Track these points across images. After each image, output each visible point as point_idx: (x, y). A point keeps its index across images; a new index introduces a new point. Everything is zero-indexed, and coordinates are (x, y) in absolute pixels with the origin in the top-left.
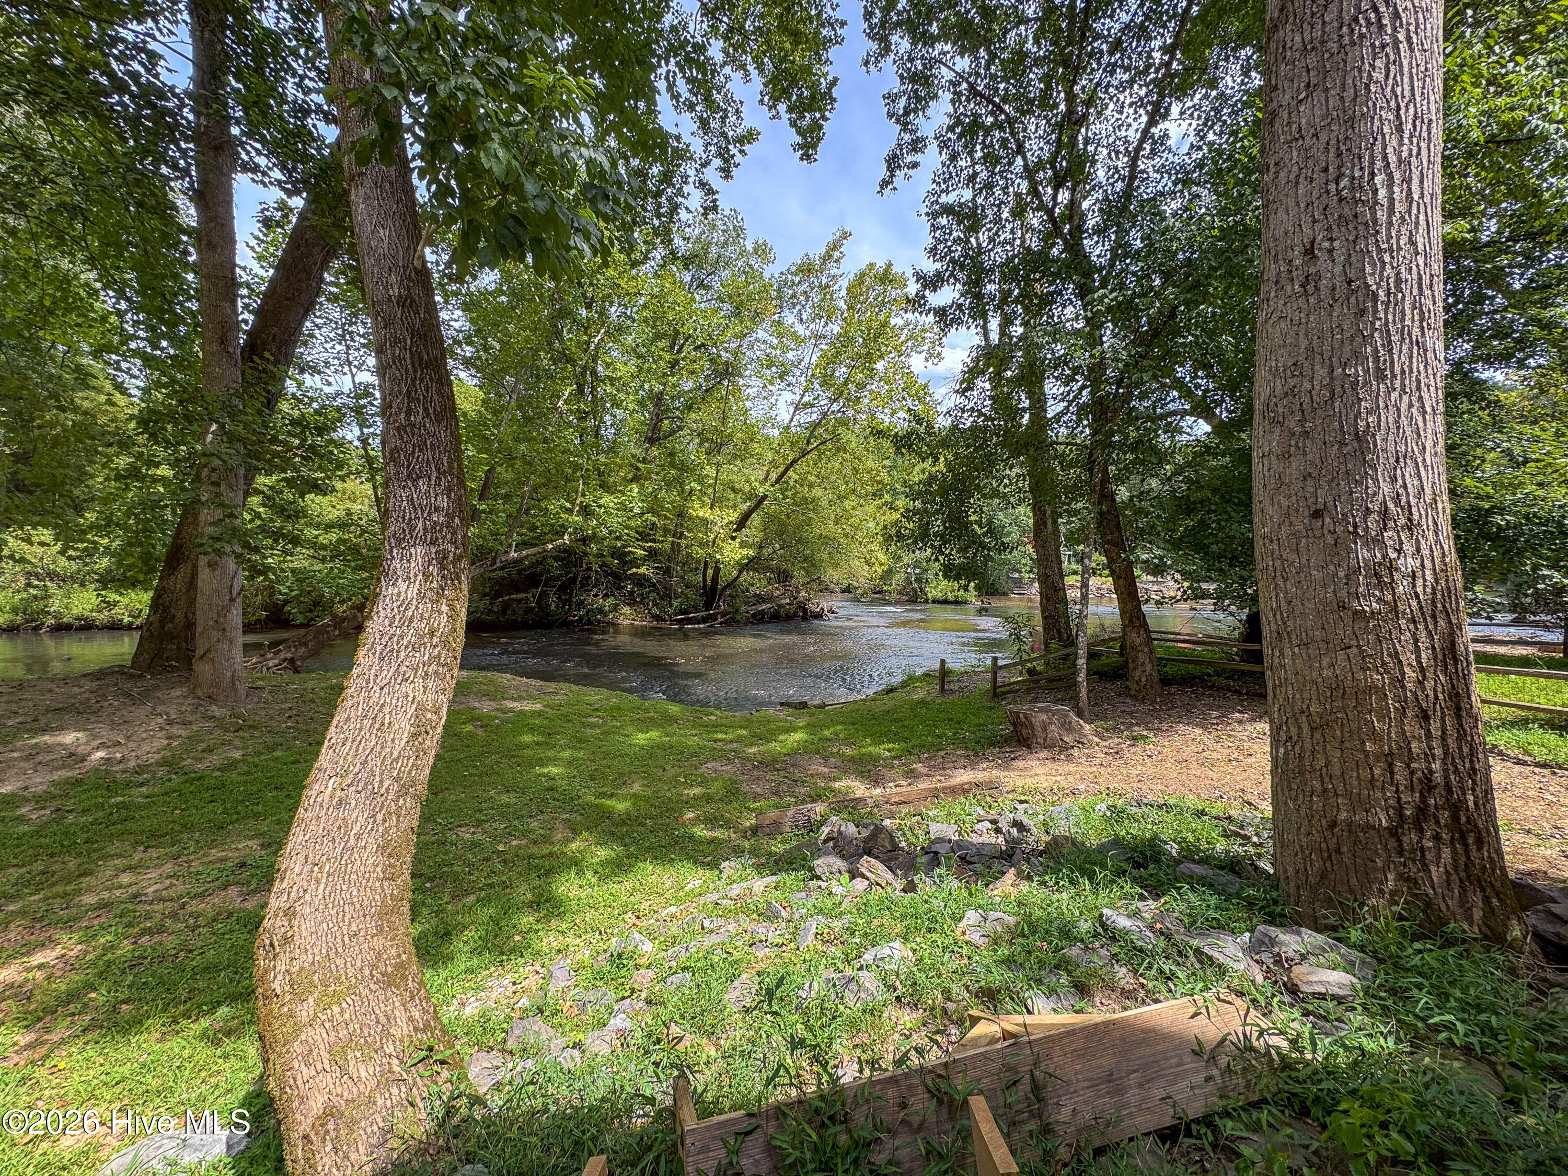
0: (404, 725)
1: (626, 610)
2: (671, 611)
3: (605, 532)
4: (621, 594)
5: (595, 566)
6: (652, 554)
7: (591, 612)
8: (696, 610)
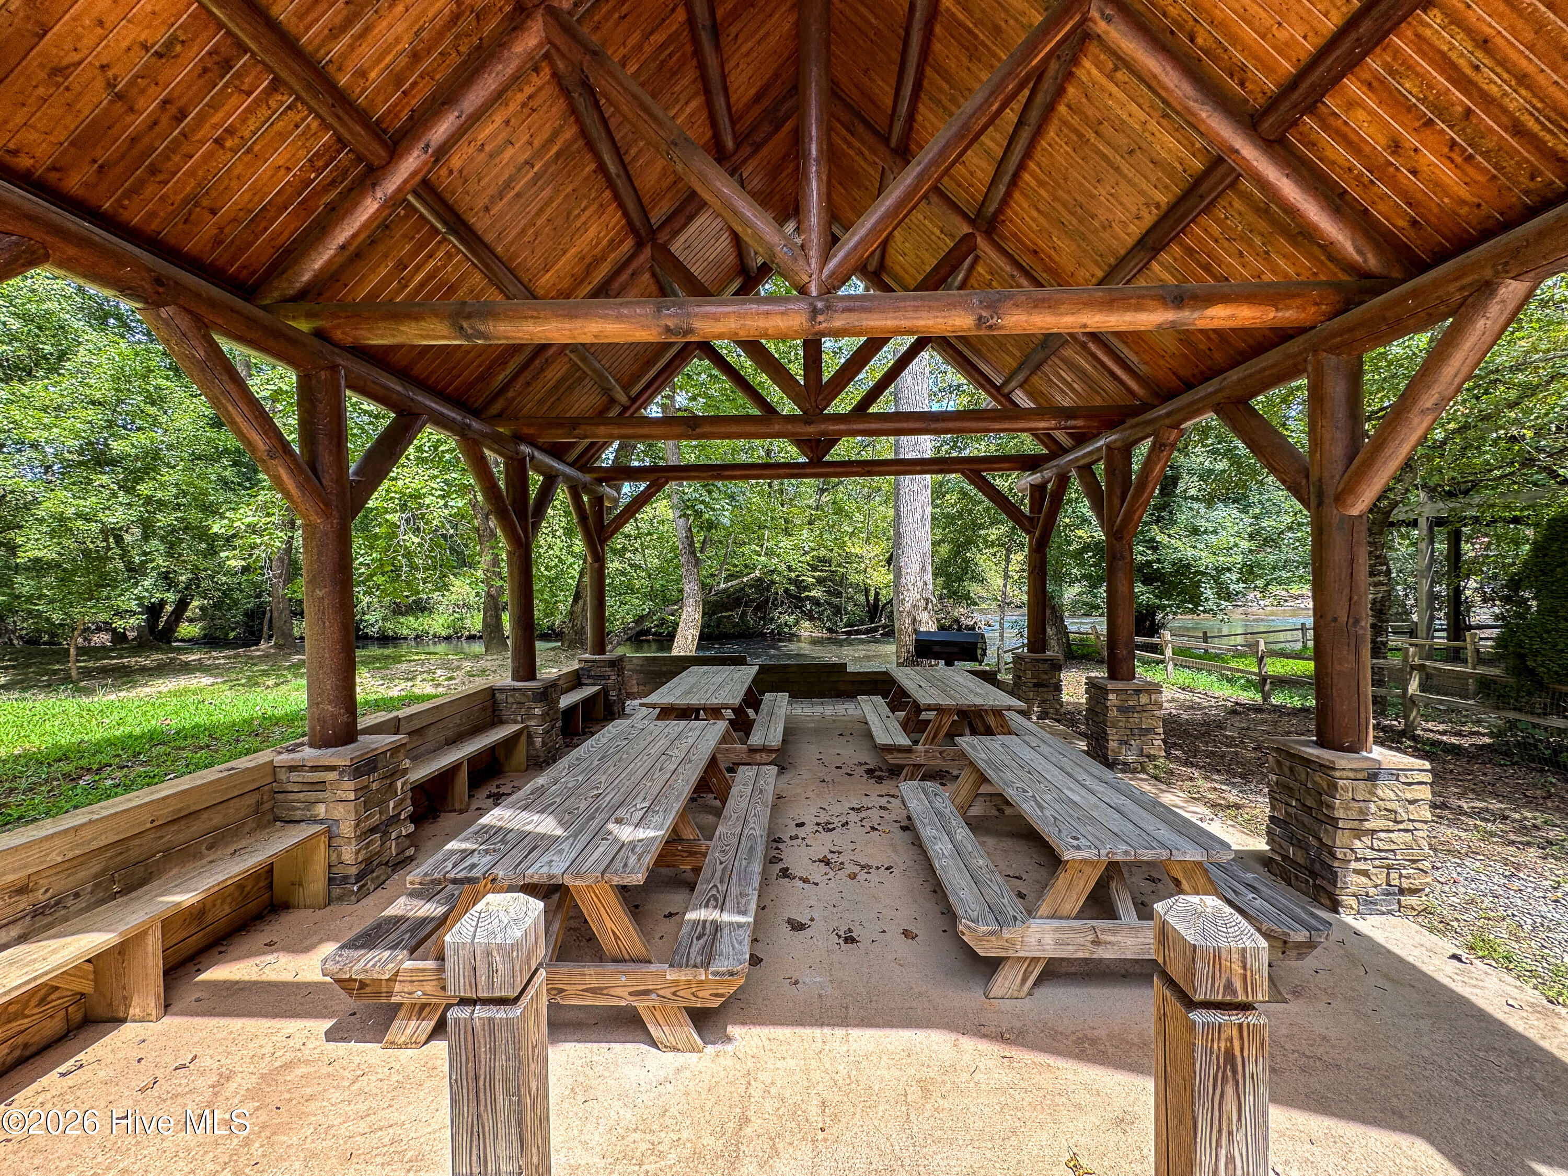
0: (690, 638)
1: (807, 624)
2: (841, 624)
3: (784, 566)
4: (802, 612)
5: (781, 591)
6: (820, 581)
7: (780, 626)
8: (862, 624)
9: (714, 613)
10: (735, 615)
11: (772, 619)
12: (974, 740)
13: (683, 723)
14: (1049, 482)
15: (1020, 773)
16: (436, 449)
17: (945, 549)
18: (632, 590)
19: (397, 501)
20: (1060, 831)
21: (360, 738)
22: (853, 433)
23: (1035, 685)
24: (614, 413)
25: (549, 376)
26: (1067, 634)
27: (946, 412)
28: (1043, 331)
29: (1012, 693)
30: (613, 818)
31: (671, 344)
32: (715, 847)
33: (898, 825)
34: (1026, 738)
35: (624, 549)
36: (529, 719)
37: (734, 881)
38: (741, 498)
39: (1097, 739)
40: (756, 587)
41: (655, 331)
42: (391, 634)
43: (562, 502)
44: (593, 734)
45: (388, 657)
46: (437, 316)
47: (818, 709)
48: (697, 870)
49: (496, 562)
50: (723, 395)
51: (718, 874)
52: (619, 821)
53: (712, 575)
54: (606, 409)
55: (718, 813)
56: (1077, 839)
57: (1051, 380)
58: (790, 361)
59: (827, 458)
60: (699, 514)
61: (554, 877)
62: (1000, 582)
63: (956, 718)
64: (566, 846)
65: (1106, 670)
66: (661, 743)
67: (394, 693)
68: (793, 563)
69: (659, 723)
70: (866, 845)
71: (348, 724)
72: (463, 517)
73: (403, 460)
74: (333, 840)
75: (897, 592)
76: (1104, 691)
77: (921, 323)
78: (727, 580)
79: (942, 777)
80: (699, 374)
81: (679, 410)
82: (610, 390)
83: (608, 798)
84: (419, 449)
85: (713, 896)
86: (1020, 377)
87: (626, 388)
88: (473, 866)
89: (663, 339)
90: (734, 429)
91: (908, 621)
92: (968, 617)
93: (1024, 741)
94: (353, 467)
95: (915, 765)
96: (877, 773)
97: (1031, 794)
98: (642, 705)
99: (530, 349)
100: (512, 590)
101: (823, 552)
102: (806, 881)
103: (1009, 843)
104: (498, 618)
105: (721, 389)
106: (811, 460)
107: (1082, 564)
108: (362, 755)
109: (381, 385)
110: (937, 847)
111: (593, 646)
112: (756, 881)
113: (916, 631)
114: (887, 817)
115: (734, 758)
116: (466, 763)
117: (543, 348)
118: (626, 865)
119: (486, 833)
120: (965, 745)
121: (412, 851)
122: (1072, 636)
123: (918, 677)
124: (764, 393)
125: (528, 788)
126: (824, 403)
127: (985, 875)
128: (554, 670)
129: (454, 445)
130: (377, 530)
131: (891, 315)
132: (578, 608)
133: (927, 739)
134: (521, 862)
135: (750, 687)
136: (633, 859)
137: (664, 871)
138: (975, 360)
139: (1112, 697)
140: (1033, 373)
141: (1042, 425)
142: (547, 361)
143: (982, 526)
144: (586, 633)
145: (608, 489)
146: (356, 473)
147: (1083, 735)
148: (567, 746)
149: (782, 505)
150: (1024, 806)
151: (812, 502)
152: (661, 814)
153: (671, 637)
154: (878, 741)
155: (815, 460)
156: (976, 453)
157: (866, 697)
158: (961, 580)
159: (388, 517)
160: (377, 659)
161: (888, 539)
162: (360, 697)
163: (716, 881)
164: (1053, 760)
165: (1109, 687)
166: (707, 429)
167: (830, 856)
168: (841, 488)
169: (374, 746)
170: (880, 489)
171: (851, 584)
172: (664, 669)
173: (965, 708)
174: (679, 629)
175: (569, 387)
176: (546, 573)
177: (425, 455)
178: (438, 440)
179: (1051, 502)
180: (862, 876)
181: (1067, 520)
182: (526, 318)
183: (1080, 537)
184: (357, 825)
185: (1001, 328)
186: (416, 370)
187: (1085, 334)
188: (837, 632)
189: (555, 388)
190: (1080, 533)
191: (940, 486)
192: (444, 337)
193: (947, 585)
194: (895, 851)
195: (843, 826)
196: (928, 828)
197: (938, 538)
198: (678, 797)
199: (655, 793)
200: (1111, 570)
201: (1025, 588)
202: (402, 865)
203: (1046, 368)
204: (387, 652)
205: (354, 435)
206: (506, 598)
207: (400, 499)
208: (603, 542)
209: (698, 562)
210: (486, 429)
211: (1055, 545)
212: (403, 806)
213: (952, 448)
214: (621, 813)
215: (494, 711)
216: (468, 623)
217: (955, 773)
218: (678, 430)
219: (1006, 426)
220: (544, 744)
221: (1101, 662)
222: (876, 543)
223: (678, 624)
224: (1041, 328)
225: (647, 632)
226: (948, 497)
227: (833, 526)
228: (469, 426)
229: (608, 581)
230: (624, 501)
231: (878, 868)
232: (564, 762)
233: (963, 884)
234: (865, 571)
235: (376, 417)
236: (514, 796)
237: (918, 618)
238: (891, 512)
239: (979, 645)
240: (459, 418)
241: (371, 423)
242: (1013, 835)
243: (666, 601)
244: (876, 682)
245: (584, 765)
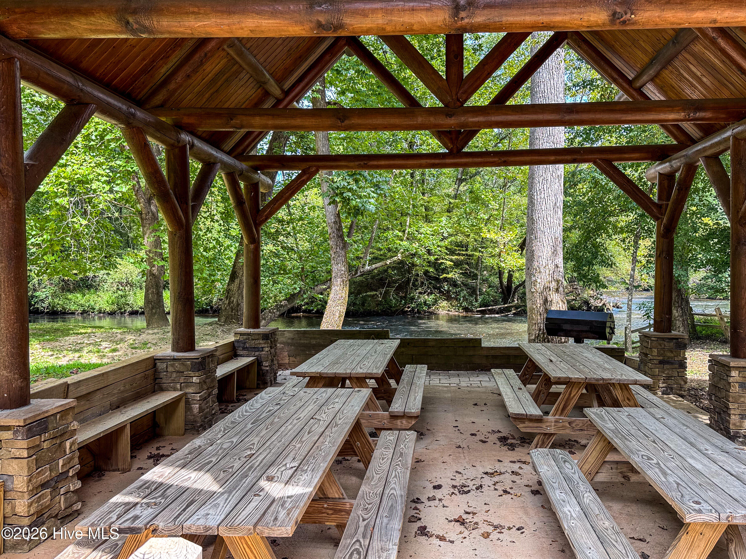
0: (337, 314)
1: (445, 303)
2: (477, 304)
3: (424, 251)
4: (440, 292)
5: (421, 273)
6: (457, 264)
7: (419, 305)
8: (496, 304)
9: (359, 293)
10: (379, 294)
11: (413, 299)
12: (602, 411)
13: (330, 390)
14: (676, 171)
15: (645, 443)
16: (102, 138)
17: (575, 235)
18: (284, 270)
19: (66, 186)
20: (682, 496)
21: (33, 401)
22: (491, 125)
23: (661, 362)
24: (268, 104)
25: (208, 70)
26: (692, 316)
27: (581, 104)
28: (675, 26)
29: (638, 369)
30: (265, 476)
31: (324, 39)
32: (359, 505)
33: (529, 489)
34: (652, 410)
35: (278, 232)
36: (187, 387)
37: (375, 537)
38: (385, 187)
39: (719, 414)
40: (399, 269)
41: (307, 27)
42: (59, 309)
43: (220, 189)
44: (246, 401)
45: (57, 330)
46: (105, 11)
47: (454, 381)
48: (341, 527)
49: (157, 243)
50: (370, 90)
51: (361, 530)
52: (270, 479)
53: (358, 258)
54: (261, 101)
55: (361, 475)
56: (698, 503)
57: (682, 75)
58: (432, 58)
59: (466, 150)
60: (346, 201)
61: (209, 528)
62: (629, 266)
63: (584, 391)
64: (221, 501)
65: (728, 350)
66: (310, 408)
67: (63, 362)
68: (432, 247)
69: (309, 390)
70: (499, 507)
71: (21, 388)
72: (127, 201)
73: (71, 148)
74: (8, 494)
75: (530, 274)
76: (727, 368)
77: (558, 18)
78: (371, 262)
79: (571, 446)
80: (347, 70)
81: (329, 103)
82: (265, 83)
83: (260, 458)
84: (87, 138)
85: (356, 550)
86: (652, 72)
87: (280, 81)
88: (136, 518)
89: (315, 33)
90: (379, 121)
91: (539, 301)
92: (597, 299)
93: (650, 413)
94: (26, 153)
95: (545, 434)
96: (509, 441)
97: (655, 461)
98: (292, 374)
99: (191, 43)
100: (173, 269)
101: (460, 238)
102: (442, 539)
103: (633, 508)
104: (160, 296)
105: (368, 84)
106: (451, 151)
107: (707, 250)
108: (35, 416)
109: (53, 76)
110: (565, 509)
111: (248, 321)
112: (396, 536)
113: (547, 311)
114: (518, 482)
115: (376, 423)
116: (128, 427)
117: (204, 41)
118: (276, 519)
119: (147, 488)
120: (593, 416)
121: (78, 506)
122: (696, 318)
123: (548, 353)
124: (408, 88)
125: (187, 448)
126: (464, 96)
127: (611, 536)
128: (211, 343)
129: (119, 134)
130: (48, 213)
131: (529, 11)
132: (234, 287)
133: (557, 410)
134: (180, 515)
135: (392, 360)
136: (282, 514)
137: (311, 527)
138: (609, 55)
139: (734, 373)
140: (664, 67)
141: (672, 116)
142: (206, 55)
143: (611, 214)
144: (241, 310)
145: (263, 177)
146: (30, 157)
147: (706, 410)
148: (222, 412)
149: (423, 194)
150: (649, 473)
151: (451, 191)
152: (309, 473)
153: (320, 314)
154: (511, 410)
155: (455, 151)
156: (607, 144)
157: (499, 371)
158: (590, 264)
159: (58, 200)
160: (47, 332)
161: (522, 226)
162: (32, 365)
163: (359, 536)
164: (677, 430)
165: (732, 364)
166: (355, 121)
167: (465, 516)
168: (478, 178)
169: (45, 409)
170: (515, 179)
171: (486, 267)
172: (313, 342)
173: (593, 382)
174: (327, 307)
175: (226, 80)
176: (204, 253)
177: (92, 143)
178: (104, 130)
179: (680, 190)
180: (495, 535)
181: (694, 208)
182: (187, 13)
183: (706, 225)
184: (30, 480)
185: (634, 23)
186: (84, 64)
187: (714, 29)
188: (472, 311)
189: (214, 81)
190: (706, 220)
191: (573, 176)
192: (111, 32)
193: (577, 268)
194: (526, 513)
195: (477, 489)
196: (557, 492)
197: (569, 225)
198: (325, 457)
199: (304, 454)
200: (736, 255)
201: (653, 273)
202: (71, 518)
203: (677, 63)
204: (56, 325)
205: (27, 125)
206: (168, 276)
207: (69, 184)
208: (258, 225)
209: (345, 246)
210: (150, 118)
211: (681, 232)
212: (71, 464)
213: (584, 140)
214: (272, 472)
215: (155, 379)
216: (131, 299)
217: (583, 442)
218: (328, 122)
219: (638, 117)
220: (201, 410)
221: (724, 342)
222: (510, 230)
223: (326, 303)
224: (672, 23)
225: (298, 309)
226: (580, 186)
227: (470, 214)
228: (134, 115)
229: (262, 262)
230: (277, 189)
231: (509, 528)
232: (220, 426)
233: (590, 544)
234: (499, 255)
235: (47, 108)
236: (173, 456)
237: (549, 299)
238: (525, 201)
239: (608, 324)
240: (124, 107)
241: (42, 114)
242: (637, 501)
243: (316, 281)
244: (508, 357)
245: (238, 428)
